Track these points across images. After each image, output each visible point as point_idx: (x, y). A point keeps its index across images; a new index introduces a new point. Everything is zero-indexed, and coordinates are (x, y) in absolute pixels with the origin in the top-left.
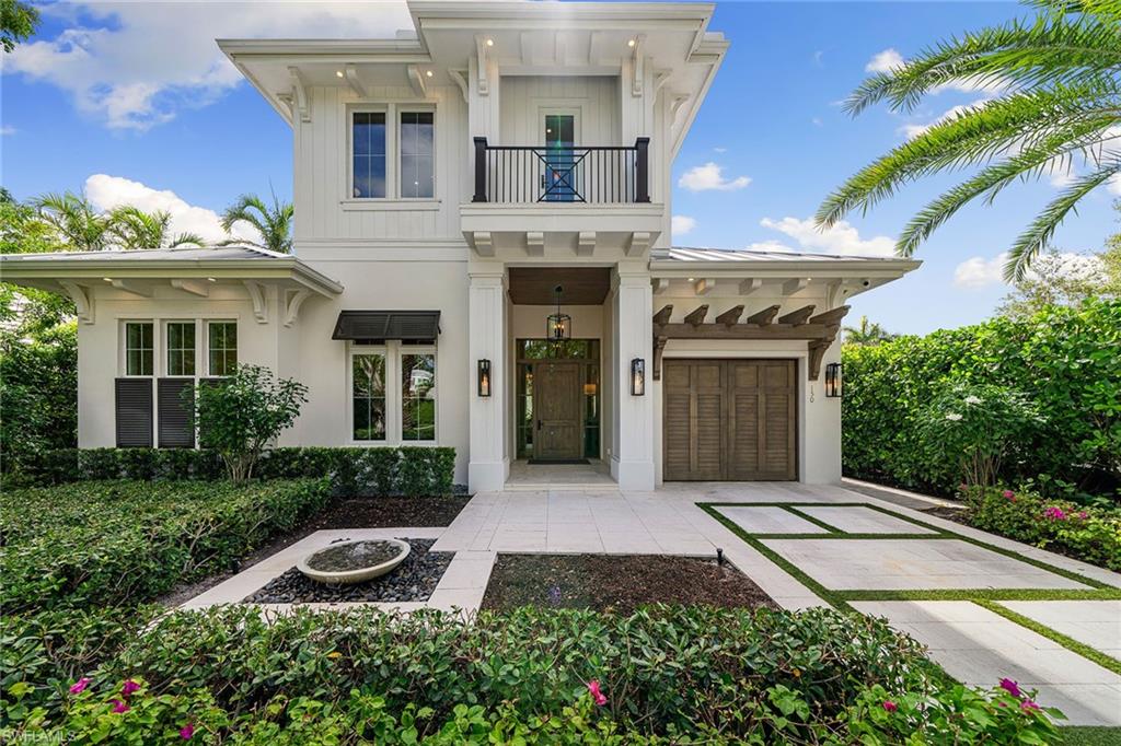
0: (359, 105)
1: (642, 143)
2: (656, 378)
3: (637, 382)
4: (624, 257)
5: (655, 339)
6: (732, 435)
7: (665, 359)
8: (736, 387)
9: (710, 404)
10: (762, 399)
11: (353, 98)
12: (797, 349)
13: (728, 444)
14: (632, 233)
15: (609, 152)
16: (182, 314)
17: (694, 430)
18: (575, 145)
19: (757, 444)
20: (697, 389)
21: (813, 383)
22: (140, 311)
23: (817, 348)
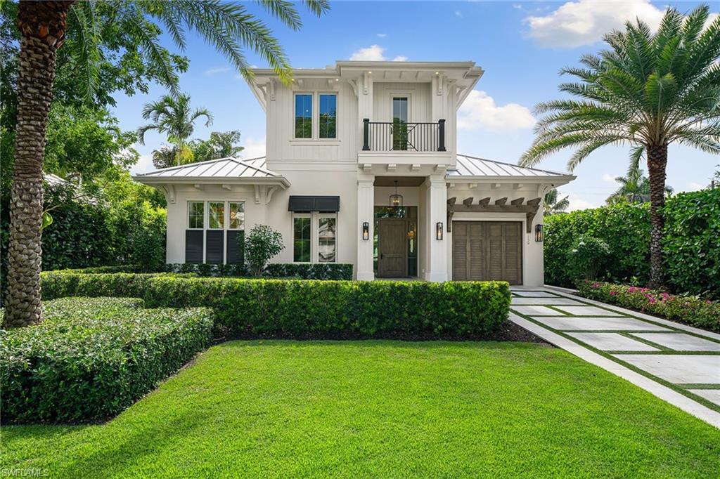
0: (298, 92)
1: (442, 122)
2: (448, 231)
3: (439, 234)
4: (433, 173)
5: (448, 212)
6: (488, 262)
7: (453, 221)
8: (490, 236)
9: (477, 244)
10: (504, 242)
11: (296, 89)
12: (520, 217)
13: (486, 265)
14: (437, 165)
15: (423, 125)
16: (216, 199)
17: (469, 258)
18: (408, 122)
19: (501, 266)
20: (470, 236)
21: (529, 234)
22: (197, 197)
23: (530, 217)
